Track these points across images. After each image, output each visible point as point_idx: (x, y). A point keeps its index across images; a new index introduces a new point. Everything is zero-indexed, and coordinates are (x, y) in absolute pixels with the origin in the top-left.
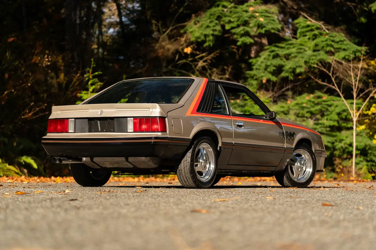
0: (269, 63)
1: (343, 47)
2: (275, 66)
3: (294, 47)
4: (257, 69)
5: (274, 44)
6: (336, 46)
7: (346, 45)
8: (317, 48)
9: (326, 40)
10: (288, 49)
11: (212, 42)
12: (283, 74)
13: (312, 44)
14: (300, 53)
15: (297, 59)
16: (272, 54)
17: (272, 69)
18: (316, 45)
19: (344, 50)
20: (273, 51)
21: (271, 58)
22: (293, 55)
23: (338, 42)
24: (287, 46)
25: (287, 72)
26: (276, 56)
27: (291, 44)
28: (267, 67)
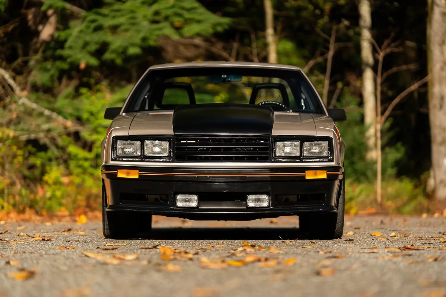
0: (88, 38)
1: (197, 17)
2: (96, 43)
3: (122, 16)
4: (71, 48)
5: (94, 10)
6: (187, 15)
7: (201, 14)
8: (157, 18)
9: (173, 7)
10: (114, 17)
11: (4, 4)
12: (108, 56)
13: (149, 11)
14: (133, 24)
15: (128, 34)
16: (93, 25)
17: (93, 48)
18: (157, 13)
19: (199, 22)
20: (93, 21)
21: (90, 30)
22: (123, 27)
23: (189, 10)
24: (113, 14)
25: (114, 51)
26: (99, 28)
27: (118, 11)
28: (86, 44)
